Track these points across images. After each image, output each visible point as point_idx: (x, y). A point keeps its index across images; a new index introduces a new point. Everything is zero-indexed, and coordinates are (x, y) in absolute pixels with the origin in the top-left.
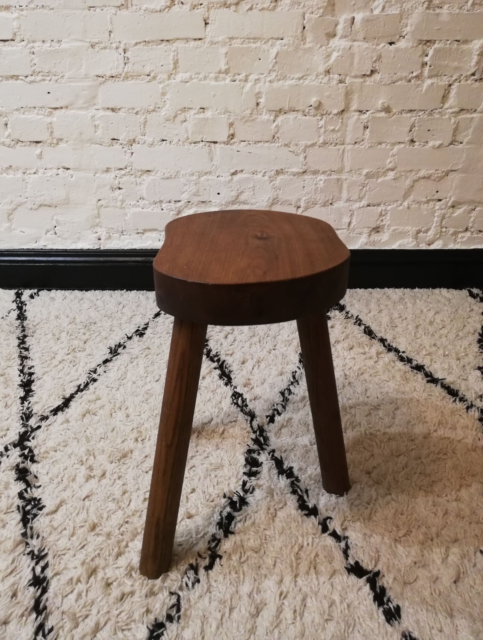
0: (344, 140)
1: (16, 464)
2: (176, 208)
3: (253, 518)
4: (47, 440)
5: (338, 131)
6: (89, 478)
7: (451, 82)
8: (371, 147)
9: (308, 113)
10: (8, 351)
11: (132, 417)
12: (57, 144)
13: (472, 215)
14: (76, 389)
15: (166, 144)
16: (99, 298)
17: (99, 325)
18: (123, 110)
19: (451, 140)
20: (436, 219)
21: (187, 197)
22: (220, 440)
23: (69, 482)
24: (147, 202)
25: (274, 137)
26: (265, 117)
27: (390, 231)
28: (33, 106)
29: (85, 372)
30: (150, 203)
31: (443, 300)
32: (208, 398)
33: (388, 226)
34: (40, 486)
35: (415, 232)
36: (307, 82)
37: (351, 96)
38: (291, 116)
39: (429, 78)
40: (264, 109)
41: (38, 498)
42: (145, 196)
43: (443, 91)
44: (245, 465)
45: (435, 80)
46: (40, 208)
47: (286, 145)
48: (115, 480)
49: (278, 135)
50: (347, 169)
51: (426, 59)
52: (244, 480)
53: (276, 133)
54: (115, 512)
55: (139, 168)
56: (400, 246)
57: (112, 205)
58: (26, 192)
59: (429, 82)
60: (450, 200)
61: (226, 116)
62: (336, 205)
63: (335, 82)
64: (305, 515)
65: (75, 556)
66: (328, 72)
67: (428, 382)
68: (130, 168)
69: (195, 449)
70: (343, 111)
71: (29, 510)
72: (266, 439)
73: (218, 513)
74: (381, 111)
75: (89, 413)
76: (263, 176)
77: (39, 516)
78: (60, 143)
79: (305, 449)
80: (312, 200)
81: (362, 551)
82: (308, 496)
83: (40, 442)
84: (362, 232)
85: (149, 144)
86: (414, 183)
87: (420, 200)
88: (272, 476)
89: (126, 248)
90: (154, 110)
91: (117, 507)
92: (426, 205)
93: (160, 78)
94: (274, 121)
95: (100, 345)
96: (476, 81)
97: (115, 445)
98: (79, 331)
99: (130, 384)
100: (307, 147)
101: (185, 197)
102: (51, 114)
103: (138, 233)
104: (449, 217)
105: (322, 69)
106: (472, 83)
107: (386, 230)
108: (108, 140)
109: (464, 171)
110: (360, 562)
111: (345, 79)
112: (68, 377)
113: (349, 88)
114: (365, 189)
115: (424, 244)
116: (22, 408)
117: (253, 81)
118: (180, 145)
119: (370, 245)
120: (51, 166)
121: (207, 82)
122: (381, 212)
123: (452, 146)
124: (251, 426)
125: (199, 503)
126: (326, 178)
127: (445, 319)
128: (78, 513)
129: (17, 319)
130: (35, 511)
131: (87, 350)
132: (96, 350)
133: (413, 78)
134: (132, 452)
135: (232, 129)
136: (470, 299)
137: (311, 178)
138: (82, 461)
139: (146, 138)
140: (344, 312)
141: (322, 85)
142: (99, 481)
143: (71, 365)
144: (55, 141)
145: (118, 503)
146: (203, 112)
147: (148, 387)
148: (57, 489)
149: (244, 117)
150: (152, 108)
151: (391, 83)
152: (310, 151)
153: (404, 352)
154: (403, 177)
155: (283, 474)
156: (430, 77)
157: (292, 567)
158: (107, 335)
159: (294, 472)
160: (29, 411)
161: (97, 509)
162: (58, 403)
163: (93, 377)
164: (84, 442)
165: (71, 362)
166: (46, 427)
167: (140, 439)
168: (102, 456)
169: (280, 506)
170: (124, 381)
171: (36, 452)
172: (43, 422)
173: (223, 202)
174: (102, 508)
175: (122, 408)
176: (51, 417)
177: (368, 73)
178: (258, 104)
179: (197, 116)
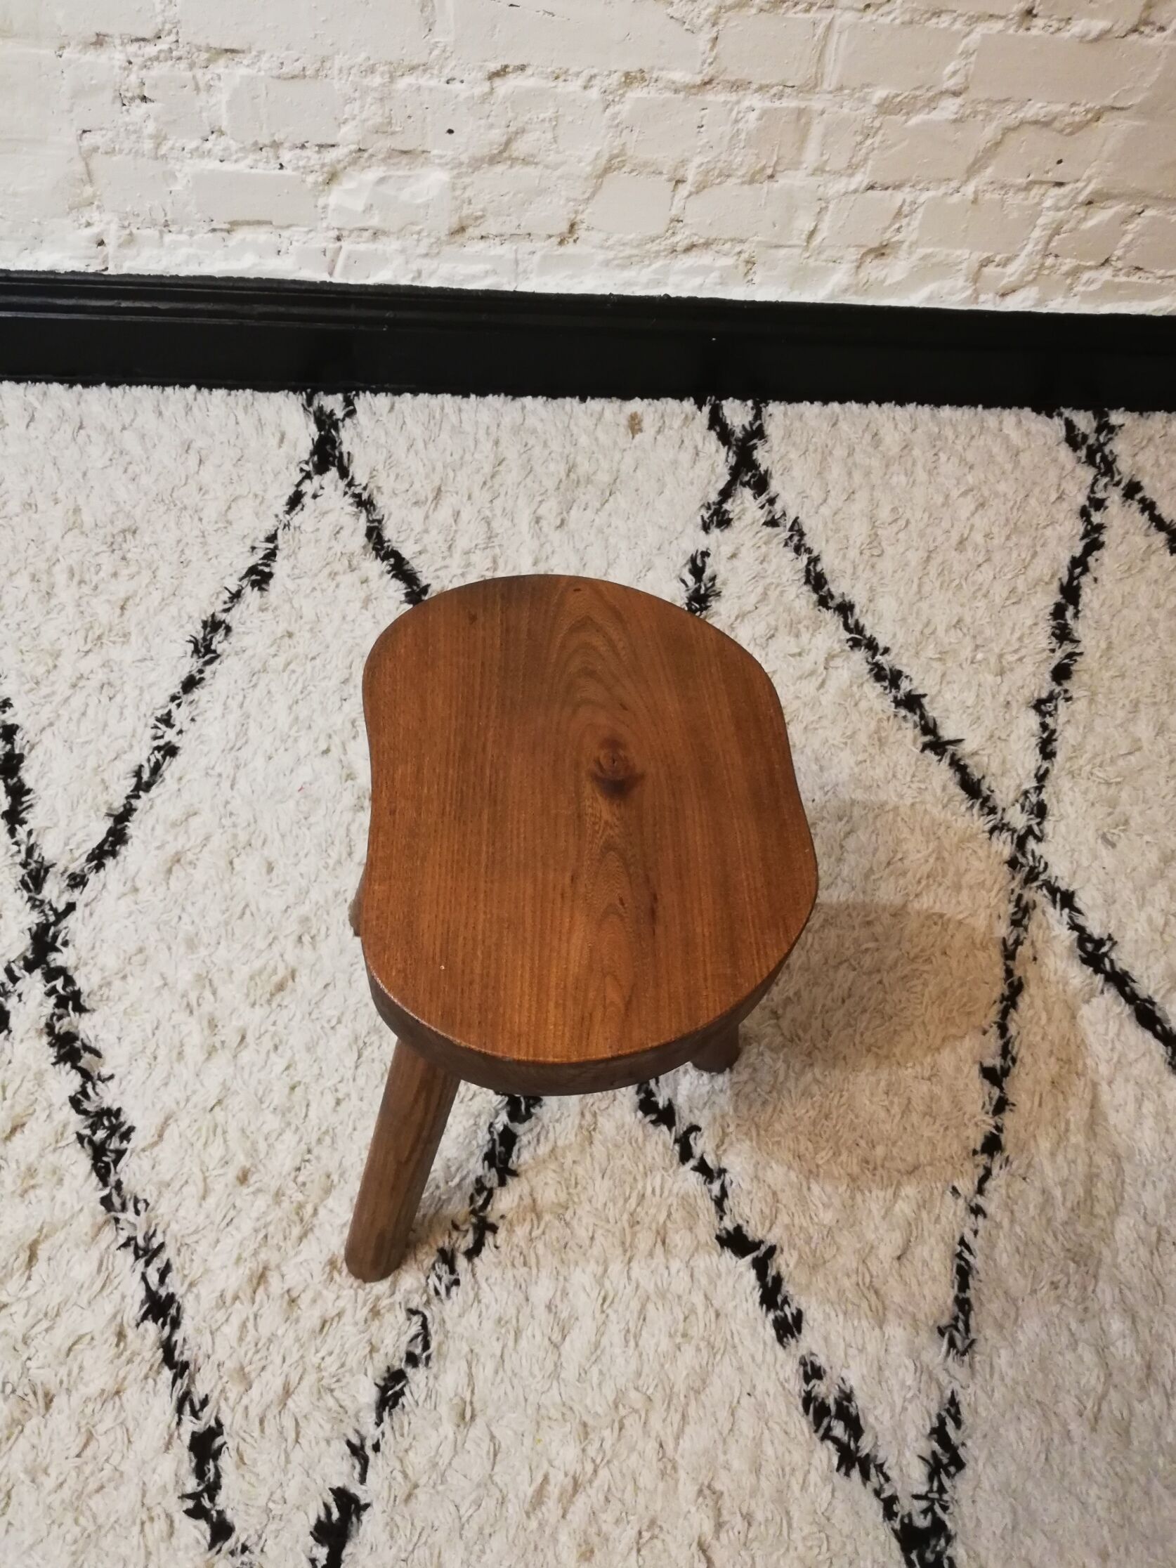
1: (44, 1020)
2: (323, 165)
3: (551, 1135)
4: (97, 945)
6: (211, 1052)
11: (279, 869)
13: (1131, 228)
14: (134, 780)
16: (127, 421)
17: (147, 540)
19: (1135, 21)
20: (1036, 233)
23: (171, 1063)
24: (234, 146)
27: (914, 257)
29: (143, 720)
30: (243, 149)
31: (1001, 456)
33: (911, 246)
34: (112, 1077)
35: (976, 265)
41: (115, 1108)
42: (225, 125)
48: (268, 1052)
50: (830, 83)
54: (280, 1134)
55: (202, 41)
56: (929, 298)
57: (126, 147)
60: (1088, 184)
62: (782, 181)
64: (653, 1122)
65: (218, 1241)
67: (925, 747)
68: (173, 38)
71: (104, 1142)
73: (485, 1128)
76: (585, 87)
77: (128, 1153)
80: (720, 164)
81: (748, 1201)
83: (83, 954)
84: (842, 258)
86: (1004, 135)
87: (1009, 180)
89: (183, 272)
91: (283, 1124)
92: (1022, 196)
95: (164, 619)
97: (254, 955)
98: (99, 560)
99: (260, 761)
100: (720, 9)
103: (215, 230)
104: (1072, 230)
107: (903, 253)
109: (1146, 111)
110: (744, 1224)
112: (104, 739)
114: (869, 142)
115: (992, 296)
116: (15, 848)
119: (856, 293)
122: (901, 207)
123: (1135, 36)
126: (768, 104)
127: (996, 530)
128: (206, 1143)
130: (114, 1144)
131: (133, 638)
132: (158, 640)
134: (293, 974)
137: (725, 102)
138: (188, 1005)
140: (764, 498)
142: (235, 1057)
143: (105, 700)
145: (284, 1115)
147: (304, 774)
148: (149, 1083)
152: (729, 22)
153: (886, 651)
154: (983, 117)
157: (623, 1243)
158: (176, 582)
160: (36, 856)
161: (243, 1131)
162: (99, 830)
163: (166, 739)
164: (182, 949)
165: (102, 687)
166: (86, 905)
167: (306, 939)
168: (230, 986)
169: (603, 1106)
170: (245, 754)
171: (81, 983)
172: (77, 891)
173: (464, 158)
174: (253, 1128)
175: (253, 842)
176: (92, 877)
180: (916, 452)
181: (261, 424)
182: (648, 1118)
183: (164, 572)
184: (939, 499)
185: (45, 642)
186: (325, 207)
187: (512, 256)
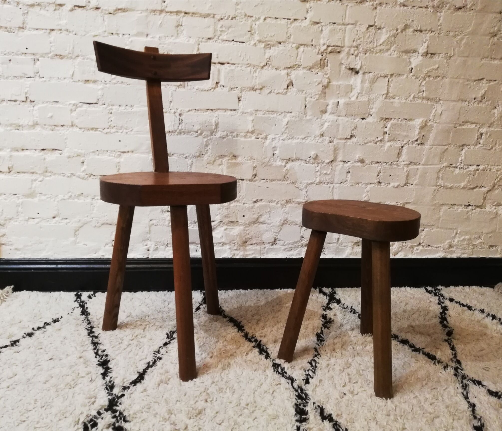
0: (333, 181)
5: (329, 174)
7: (403, 145)
8: (352, 185)
9: (309, 162)
14: (147, 365)
18: (176, 155)
19: (405, 183)
21: (220, 219)
25: (285, 177)
26: (279, 163)
28: (106, 149)
29: (150, 352)
36: (308, 141)
37: (337, 152)
38: (297, 163)
39: (388, 141)
40: (278, 158)
43: (398, 150)
44: (296, 414)
45: (393, 143)
46: (103, 226)
47: (293, 183)
49: (288, 176)
51: (386, 130)
52: (297, 426)
53: (287, 174)
57: (161, 223)
58: (92, 213)
61: (251, 162)
63: (327, 142)
66: (322, 135)
70: (332, 161)
72: (307, 395)
74: (358, 162)
75: (162, 382)
76: (277, 204)
84: (348, 245)
88: (318, 421)
89: (169, 257)
90: (199, 156)
94: (285, 166)
96: (419, 144)
101: (218, 218)
102: (119, 156)
105: (318, 133)
106: (416, 146)
109: (415, 203)
111: (333, 140)
113: (336, 146)
116: (105, 382)
117: (271, 139)
119: (354, 255)
121: (238, 138)
123: (406, 186)
124: (293, 388)
129: (82, 315)
131: (147, 336)
133: (378, 141)
135: (255, 171)
136: (427, 294)
140: (340, 305)
141: (318, 143)
146: (235, 159)
149: (264, 163)
150: (197, 154)
151: (364, 144)
152: (310, 187)
155: (325, 420)
159: (334, 418)
160: (112, 383)
162: (135, 376)
163: (158, 356)
166: (128, 395)
168: (181, 414)
172: (125, 391)
173: (247, 223)
176: (132, 388)
177: (349, 137)
178: (274, 154)
179: (230, 161)
187: (259, 249)
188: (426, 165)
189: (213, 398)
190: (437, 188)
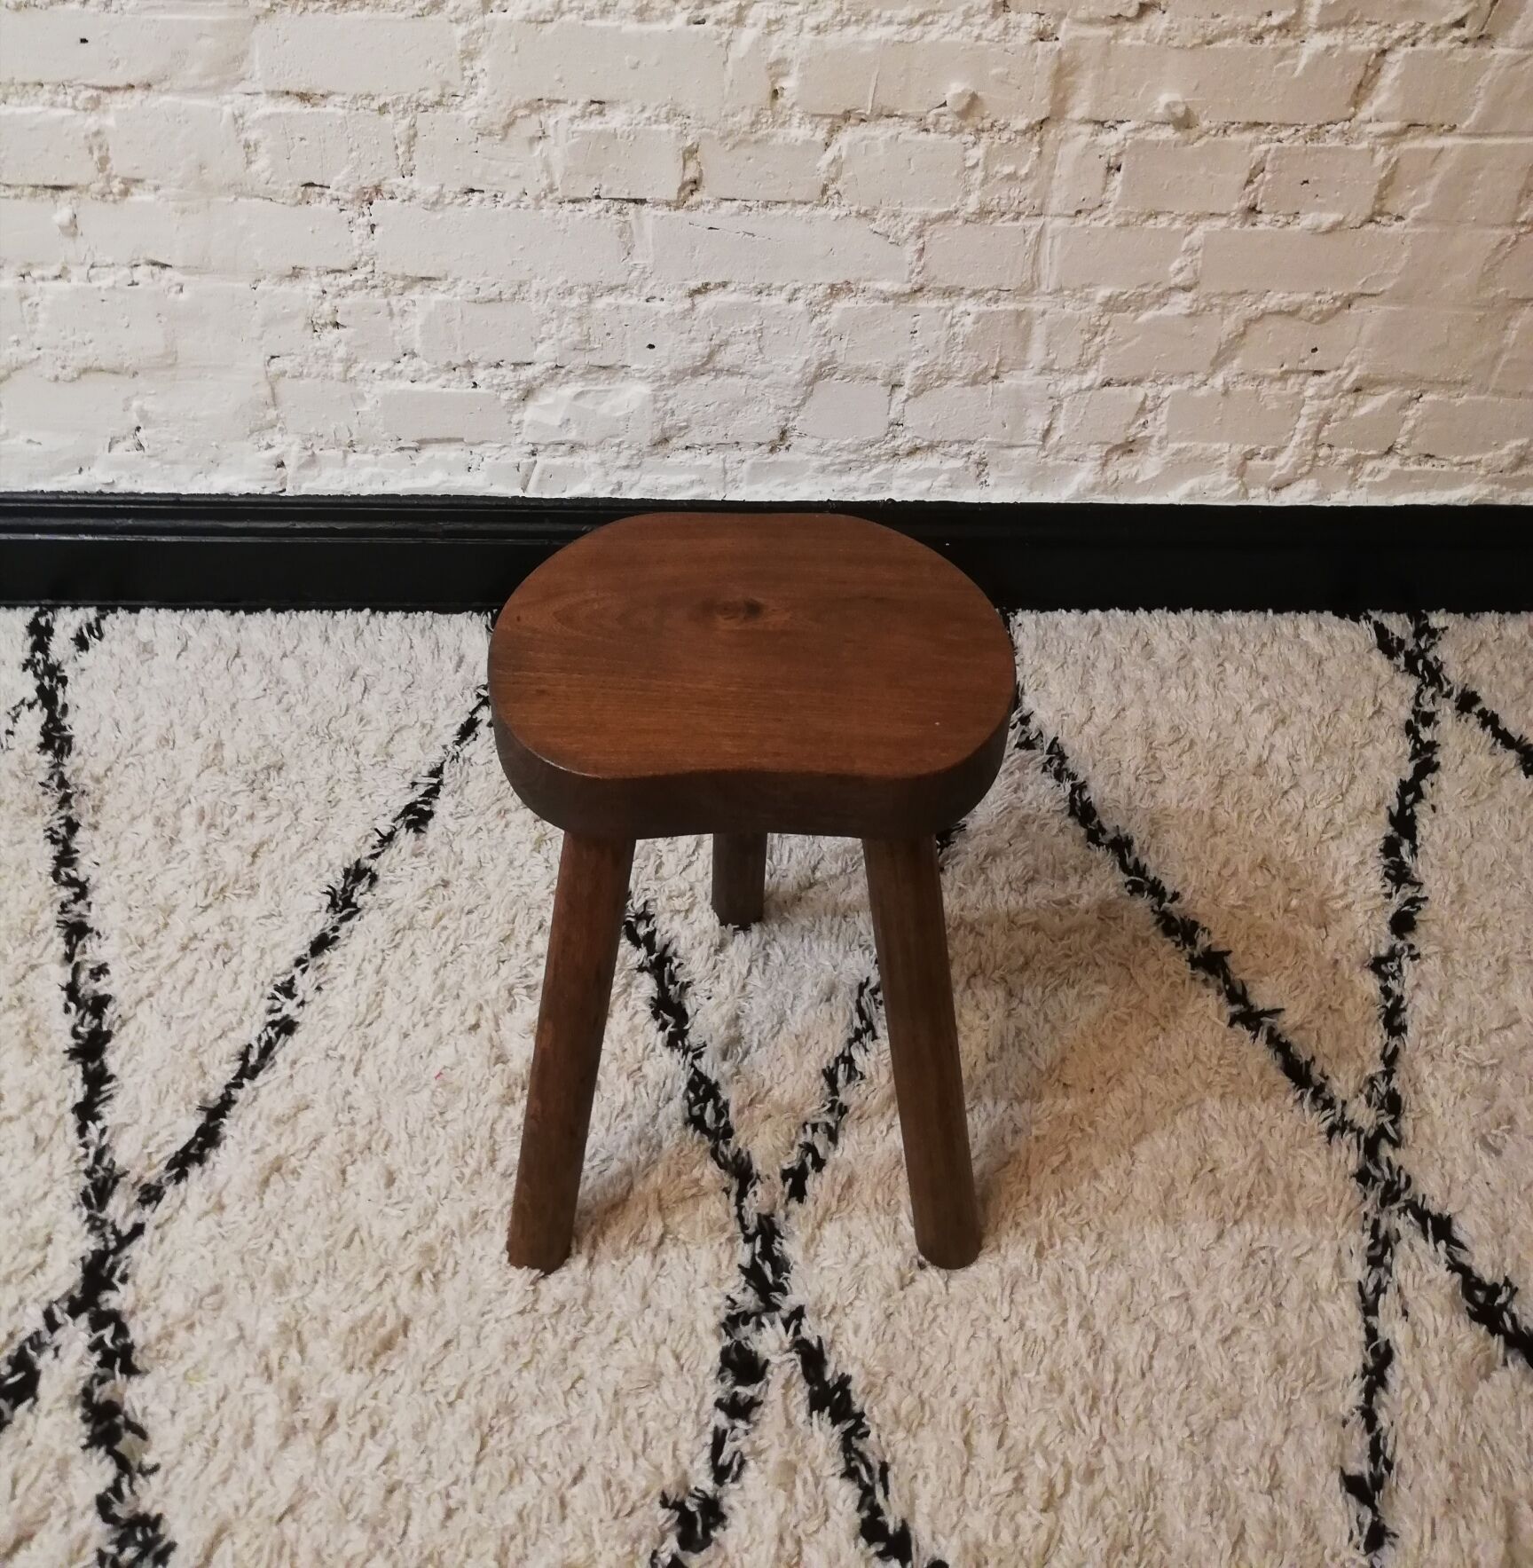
0: (1042, 205)
1: (81, 1384)
2: (519, 382)
4: (164, 1281)
5: (1027, 177)
6: (289, 1435)
7: (1386, 45)
8: (1127, 224)
9: (936, 124)
10: (25, 895)
11: (402, 1180)
12: (125, 193)
13: (1410, 413)
14: (238, 1065)
15: (482, 201)
17: (293, 777)
18: (338, 99)
19: (1368, 211)
20: (1302, 424)
21: (553, 356)
22: (654, 1273)
23: (235, 1450)
24: (426, 366)
25: (825, 190)
26: (799, 132)
27: (1166, 453)
28: (36, 78)
29: (259, 989)
30: (436, 370)
31: (1301, 666)
32: (619, 1100)
33: (1160, 442)
34: (156, 1468)
35: (1239, 459)
36: (934, 33)
37: (1070, 79)
38: (881, 132)
39: (1320, 29)
40: (796, 109)
41: (153, 1513)
42: (417, 347)
43: (1360, 70)
44: (721, 1371)
45: (1340, 38)
46: (84, 377)
47: (863, 215)
48: (363, 1437)
49: (839, 185)
50: (1048, 283)
52: (716, 1428)
53: (833, 180)
55: (398, 271)
56: (1190, 495)
57: (314, 370)
59: (1318, 42)
60: (1351, 371)
61: (674, 127)
62: (1008, 382)
63: (1023, 38)
64: (879, 1555)
66: (1004, 4)
67: (1234, 1020)
68: (369, 268)
69: (583, 1313)
70: (1043, 122)
72: (781, 1265)
73: (646, 1559)
74: (1162, 124)
75: (278, 1169)
76: (790, 300)
78: (133, 190)
79: (885, 1304)
80: (938, 368)
82: (886, 1493)
83: (145, 1293)
84: (1084, 455)
85: (426, 202)
86: (1246, 326)
87: (1262, 371)
88: (793, 1411)
89: (364, 493)
90: (439, 103)
91: (372, 1545)
92: (1278, 385)
93: (456, 8)
94: (827, 145)
95: (300, 868)
96: (1465, 41)
97: (358, 1297)
98: (235, 801)
99: (393, 1040)
100: (925, 221)
101: (545, 354)
102: (96, 102)
103: (402, 449)
104: (1342, 419)
106: (1451, 51)
107: (1153, 449)
108: (290, 186)
109: (1400, 296)
111: (1057, 27)
112: (211, 1013)
113: (1065, 56)
114: (1098, 339)
115: (1262, 490)
116: (82, 1151)
117: (762, 23)
118: (527, 207)
119: (1105, 491)
120: (109, 260)
121: (610, 22)
122: (1143, 402)
123: (1372, 226)
124: (740, 1217)
125: (595, 1521)
126: (984, 308)
127: (1301, 751)
129: (44, 747)
131: (261, 890)
132: (290, 892)
133: (1269, 29)
134: (406, 1325)
135: (692, 165)
136: (1378, 660)
137: (939, 309)
138: (267, 1367)
139: (415, 183)
141: (983, 43)
142: (319, 1443)
143: (217, 964)
144: (117, 186)
145: (374, 1530)
146: (601, 113)
147: (445, 1055)
148: (202, 1479)
149: (730, 133)
150: (431, 95)
151: (1200, 45)
152: (937, 234)
153: (1176, 896)
154: (1217, 310)
155: (821, 1410)
156: (1323, 28)
158: (320, 824)
159: (854, 1398)
160: (106, 1162)
161: (318, 1553)
162: (188, 1126)
163: (284, 1012)
164: (269, 1290)
165: (217, 949)
166: (157, 1227)
167: (427, 1276)
168: (324, 1342)
169: (811, 1527)
170: (376, 1030)
171: (136, 1335)
172: (148, 1209)
173: (666, 371)
174: (331, 1549)
175: (373, 1145)
176: (170, 1190)
177: (1132, 12)
178: (775, 93)
179: (581, 126)
180: (1197, 663)
181: (438, 648)
182: (873, 1550)
183: (308, 813)
184: (1229, 716)
185: (158, 897)
186: (519, 423)
187: (720, 465)
188: (1481, 136)
189: (444, 1266)
190: (1511, 233)
